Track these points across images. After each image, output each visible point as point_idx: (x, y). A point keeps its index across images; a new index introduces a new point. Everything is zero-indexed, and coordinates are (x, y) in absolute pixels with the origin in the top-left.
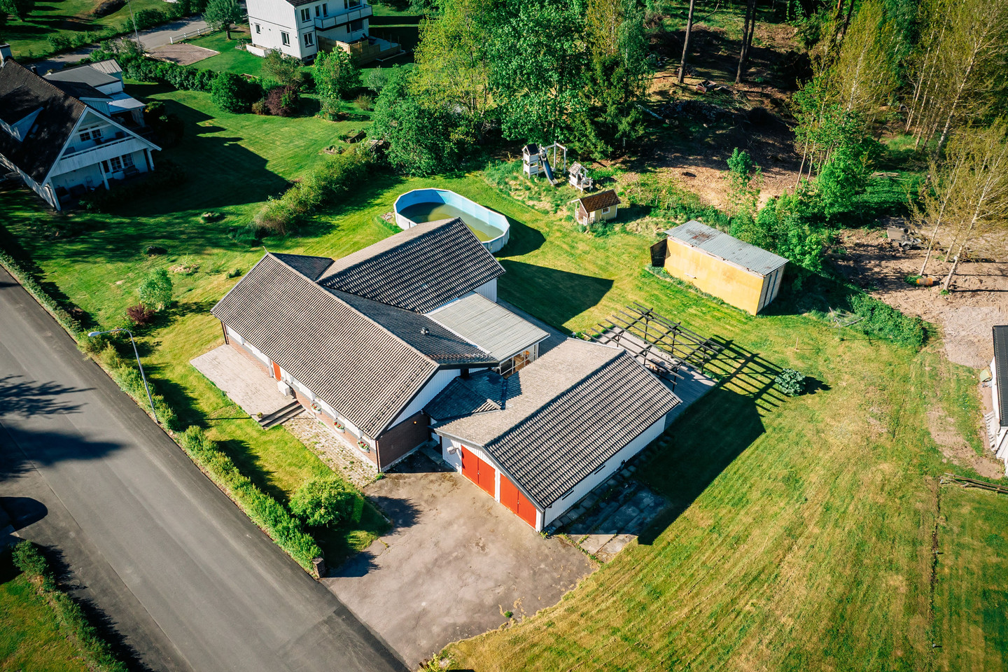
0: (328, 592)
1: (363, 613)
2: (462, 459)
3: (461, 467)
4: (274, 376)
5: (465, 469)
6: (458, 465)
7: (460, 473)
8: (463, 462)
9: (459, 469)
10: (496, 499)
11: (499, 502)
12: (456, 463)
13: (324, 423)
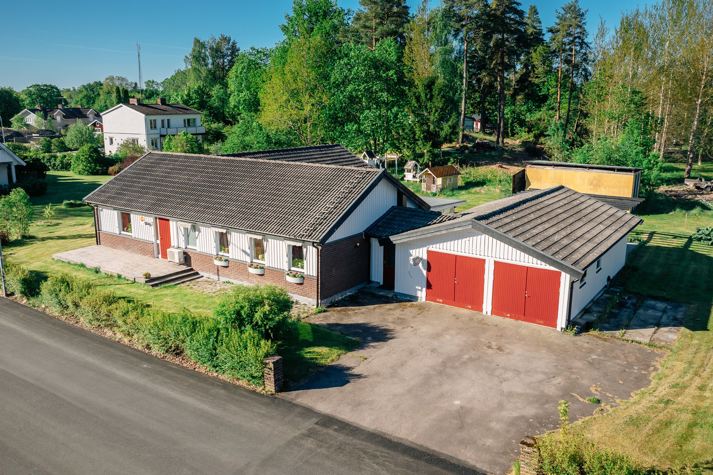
0: (296, 405)
1: (366, 420)
2: (428, 275)
3: (424, 289)
4: (160, 256)
5: (431, 289)
6: (420, 288)
7: (424, 299)
8: (429, 279)
9: (422, 294)
10: (484, 312)
11: (489, 313)
12: (417, 287)
13: (231, 280)
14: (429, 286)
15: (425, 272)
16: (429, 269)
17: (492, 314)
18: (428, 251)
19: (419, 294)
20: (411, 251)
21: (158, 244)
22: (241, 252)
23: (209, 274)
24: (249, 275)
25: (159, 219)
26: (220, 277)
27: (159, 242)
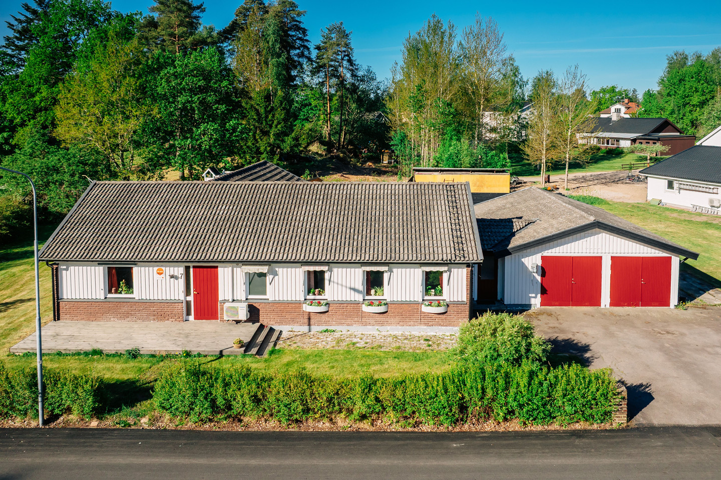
2: (542, 280)
3: (539, 295)
4: (191, 318)
5: (547, 294)
6: (534, 295)
7: (538, 305)
8: (543, 284)
9: (536, 301)
10: (603, 306)
11: (608, 306)
12: (530, 295)
13: (330, 328)
14: (544, 291)
15: (539, 278)
16: (543, 275)
17: (610, 306)
18: (543, 258)
19: (533, 301)
20: (523, 260)
21: (188, 303)
22: (348, 290)
23: (291, 326)
24: (363, 315)
25: (194, 267)
26: (312, 327)
27: (191, 298)
